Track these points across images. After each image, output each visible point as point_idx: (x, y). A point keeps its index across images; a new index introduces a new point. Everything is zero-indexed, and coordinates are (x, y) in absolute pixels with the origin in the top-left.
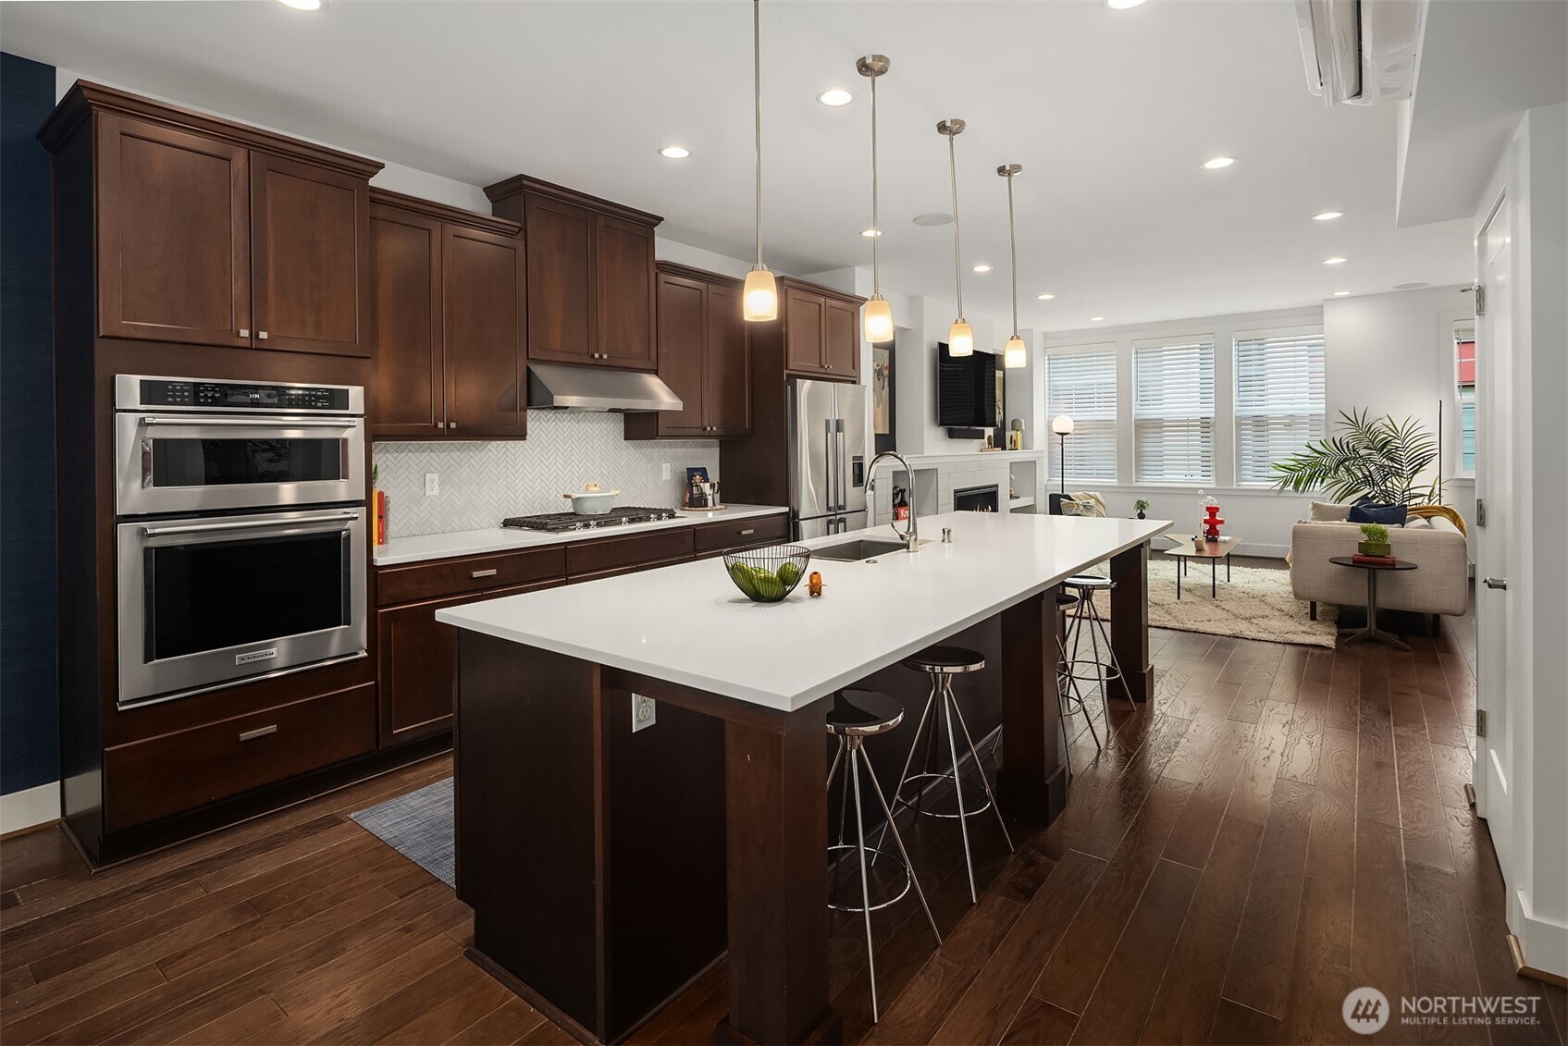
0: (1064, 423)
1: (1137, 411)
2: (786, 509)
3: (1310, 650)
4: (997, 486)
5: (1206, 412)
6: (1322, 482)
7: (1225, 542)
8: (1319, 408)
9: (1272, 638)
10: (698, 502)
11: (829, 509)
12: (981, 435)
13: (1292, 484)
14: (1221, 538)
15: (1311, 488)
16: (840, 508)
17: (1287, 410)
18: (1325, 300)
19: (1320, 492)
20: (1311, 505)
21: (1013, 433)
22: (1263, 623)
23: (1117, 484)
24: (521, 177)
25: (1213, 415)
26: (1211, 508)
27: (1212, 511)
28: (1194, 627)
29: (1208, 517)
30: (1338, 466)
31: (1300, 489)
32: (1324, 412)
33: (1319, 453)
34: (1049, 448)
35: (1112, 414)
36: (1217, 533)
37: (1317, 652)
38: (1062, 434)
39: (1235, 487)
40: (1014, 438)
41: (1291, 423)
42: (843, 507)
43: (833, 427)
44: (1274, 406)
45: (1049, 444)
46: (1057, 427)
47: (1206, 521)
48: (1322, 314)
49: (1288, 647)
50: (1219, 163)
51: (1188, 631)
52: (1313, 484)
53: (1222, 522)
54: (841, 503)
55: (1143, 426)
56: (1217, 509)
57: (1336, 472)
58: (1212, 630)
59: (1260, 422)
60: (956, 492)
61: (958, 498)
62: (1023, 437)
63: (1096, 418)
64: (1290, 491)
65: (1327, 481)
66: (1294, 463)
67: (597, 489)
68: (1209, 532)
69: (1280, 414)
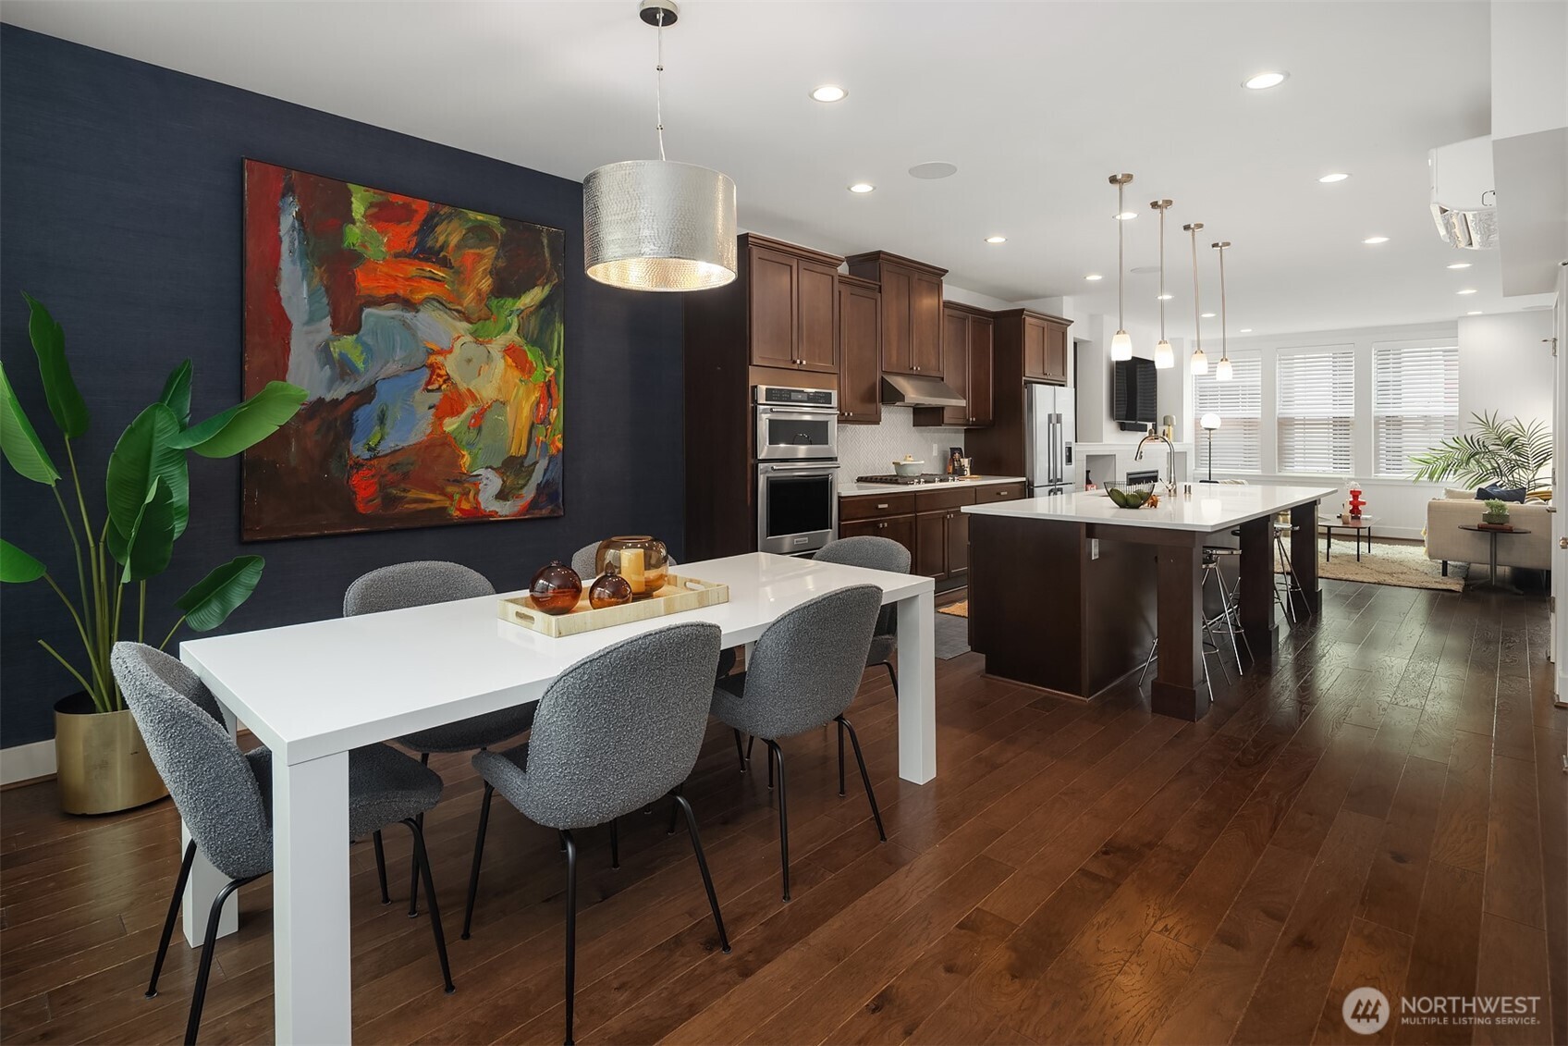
0: (1212, 420)
1: (1281, 411)
2: (1024, 479)
3: (1441, 593)
4: (1157, 472)
5: (1347, 413)
6: (1455, 474)
7: (1366, 519)
8: (1454, 410)
9: (1410, 584)
10: (959, 472)
11: (1050, 481)
12: (1143, 429)
13: (1427, 475)
14: (1363, 516)
15: (1444, 479)
16: (1058, 480)
17: (1419, 411)
18: (1460, 317)
19: (1452, 481)
20: (1444, 491)
21: (1166, 428)
22: (1402, 577)
23: (1260, 474)
24: (880, 252)
25: (1353, 415)
26: (1354, 491)
27: (1355, 494)
28: (1345, 577)
29: (1351, 499)
30: (1469, 459)
31: (1434, 479)
32: (1457, 414)
33: (1453, 448)
34: (1196, 442)
35: (1256, 413)
36: (1359, 512)
37: (1445, 593)
38: (1210, 429)
39: (1373, 477)
40: (1166, 432)
41: (1427, 422)
42: (1061, 480)
43: (1054, 420)
44: (1409, 407)
45: (1196, 438)
46: (1205, 423)
47: (1351, 503)
48: (1457, 328)
49: (1423, 591)
50: (1376, 240)
51: (1341, 580)
52: (1446, 476)
53: (1364, 503)
54: (1059, 477)
55: (1285, 424)
56: (1360, 492)
57: (1467, 464)
58: (1361, 580)
59: (1394, 423)
60: (1128, 474)
61: (1130, 479)
62: (1174, 431)
63: (1236, 416)
64: (1424, 481)
65: (1460, 471)
66: (1428, 457)
67: (911, 459)
68: (1351, 512)
69: (1415, 414)
